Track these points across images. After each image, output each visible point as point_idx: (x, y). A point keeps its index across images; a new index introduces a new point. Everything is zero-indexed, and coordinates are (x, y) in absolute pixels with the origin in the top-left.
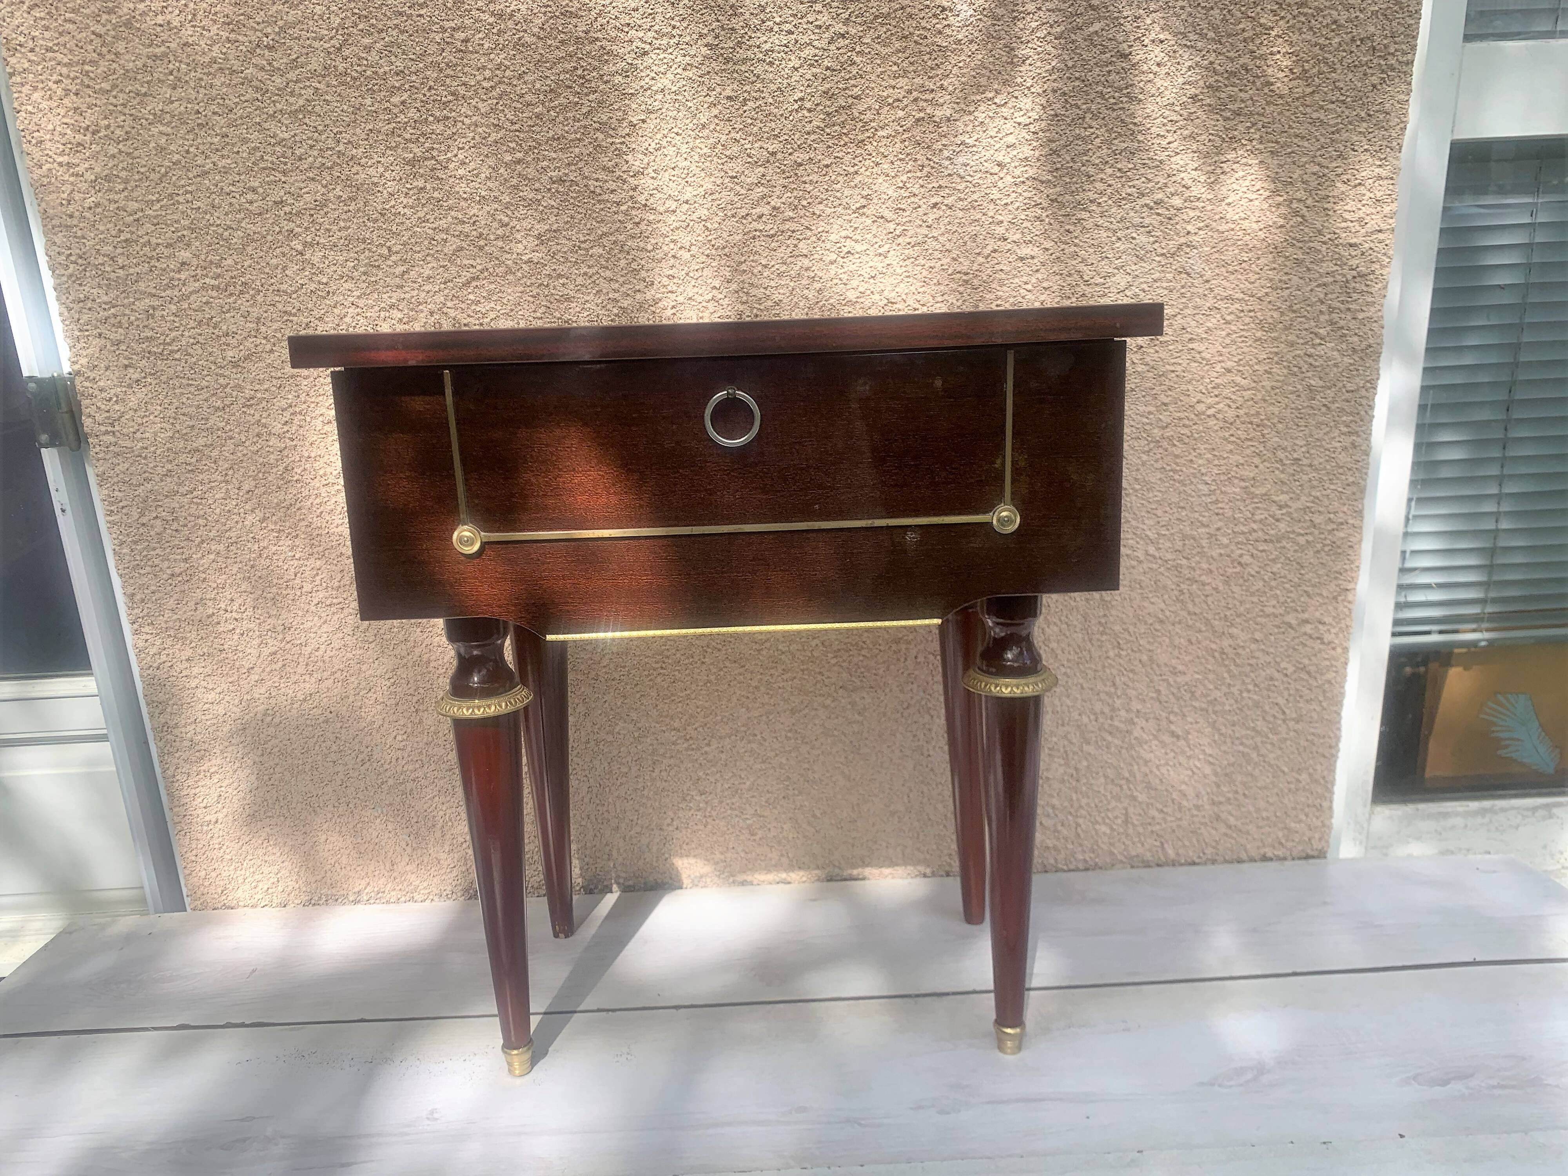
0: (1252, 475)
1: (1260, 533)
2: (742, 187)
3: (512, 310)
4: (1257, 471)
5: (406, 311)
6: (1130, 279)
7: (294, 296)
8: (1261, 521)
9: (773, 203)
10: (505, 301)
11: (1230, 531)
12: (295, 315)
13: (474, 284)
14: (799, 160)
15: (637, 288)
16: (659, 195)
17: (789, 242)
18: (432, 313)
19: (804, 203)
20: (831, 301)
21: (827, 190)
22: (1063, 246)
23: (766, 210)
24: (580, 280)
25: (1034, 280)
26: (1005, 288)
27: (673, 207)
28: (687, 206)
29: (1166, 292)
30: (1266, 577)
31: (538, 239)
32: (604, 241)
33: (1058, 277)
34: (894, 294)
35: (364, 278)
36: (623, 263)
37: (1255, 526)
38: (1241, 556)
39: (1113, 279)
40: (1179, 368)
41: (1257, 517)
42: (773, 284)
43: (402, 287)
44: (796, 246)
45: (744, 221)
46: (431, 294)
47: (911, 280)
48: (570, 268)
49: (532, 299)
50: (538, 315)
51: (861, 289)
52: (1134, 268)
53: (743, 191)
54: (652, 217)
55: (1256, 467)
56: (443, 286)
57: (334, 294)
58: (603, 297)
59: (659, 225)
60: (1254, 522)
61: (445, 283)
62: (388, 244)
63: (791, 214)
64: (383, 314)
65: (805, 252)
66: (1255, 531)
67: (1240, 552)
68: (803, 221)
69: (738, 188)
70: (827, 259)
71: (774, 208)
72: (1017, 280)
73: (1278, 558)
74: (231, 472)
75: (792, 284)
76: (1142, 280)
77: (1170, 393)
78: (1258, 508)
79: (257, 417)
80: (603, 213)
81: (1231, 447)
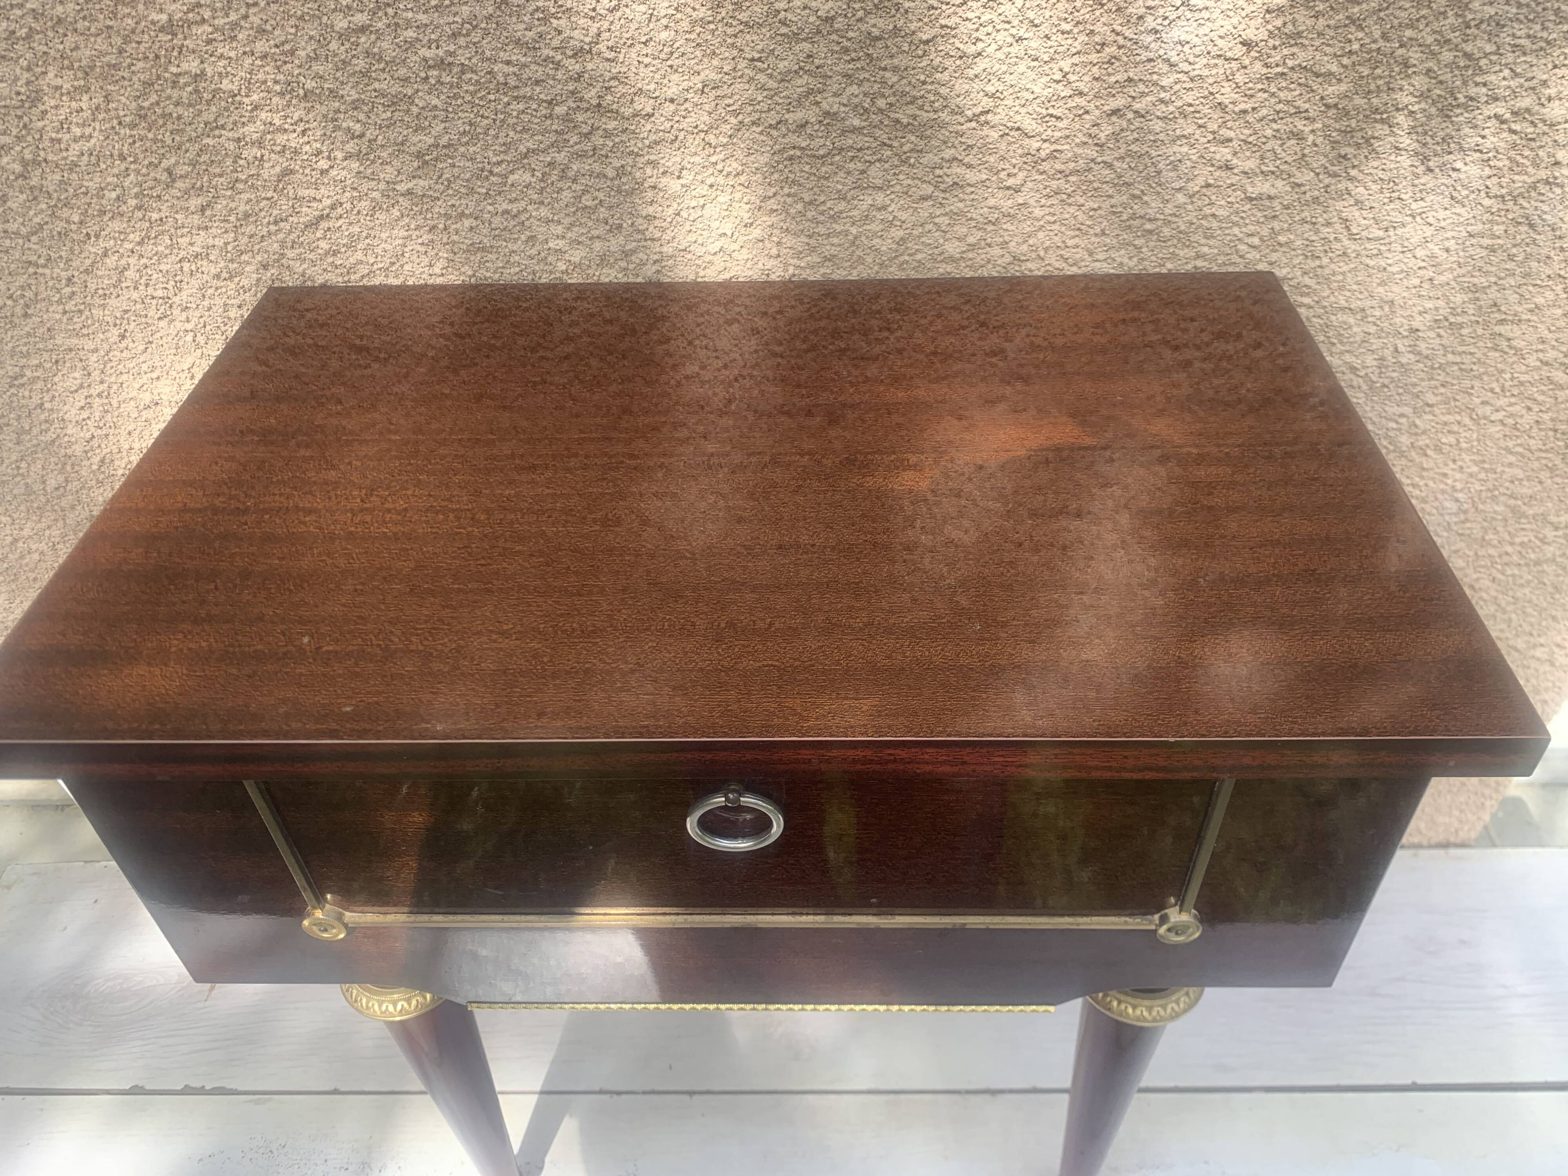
0: (1529, 492)
1: (1515, 558)
2: (771, 76)
3: (393, 264)
4: (1539, 487)
5: (222, 264)
6: (1429, 231)
7: (34, 239)
8: (1522, 544)
9: (825, 105)
10: (379, 250)
11: (1471, 553)
12: (44, 266)
13: (324, 225)
14: (876, 32)
15: (595, 233)
16: (622, 89)
17: (852, 166)
18: (265, 267)
19: (881, 103)
20: (919, 256)
21: (924, 83)
22: (1327, 181)
23: (811, 114)
24: (497, 221)
25: (1265, 232)
26: (1211, 242)
27: (649, 110)
28: (672, 107)
29: (1484, 253)
30: (1503, 604)
31: (418, 157)
32: (533, 160)
33: (1307, 227)
34: (1025, 247)
35: (139, 214)
36: (566, 196)
37: (1509, 549)
38: (1478, 579)
39: (1399, 231)
40: (1467, 359)
41: (1518, 540)
42: (821, 229)
43: (206, 228)
44: (863, 172)
45: (775, 133)
46: (257, 239)
47: (1056, 227)
48: (478, 203)
49: (422, 249)
50: (437, 270)
51: (971, 240)
52: (1442, 214)
53: (772, 84)
54: (612, 125)
55: (1541, 482)
56: (273, 228)
57: (97, 236)
58: (538, 247)
59: (624, 137)
60: (1512, 544)
61: (276, 223)
62: (165, 164)
63: (856, 122)
64: (186, 266)
65: (878, 182)
66: (1507, 554)
67: (1475, 576)
68: (877, 133)
69: (762, 78)
70: (917, 193)
71: (827, 114)
72: (1236, 230)
73: (1529, 582)
74: (23, 465)
75: (854, 230)
76: (1449, 234)
77: (1442, 390)
78: (1523, 529)
79: (36, 400)
80: (526, 118)
81: (1512, 459)
